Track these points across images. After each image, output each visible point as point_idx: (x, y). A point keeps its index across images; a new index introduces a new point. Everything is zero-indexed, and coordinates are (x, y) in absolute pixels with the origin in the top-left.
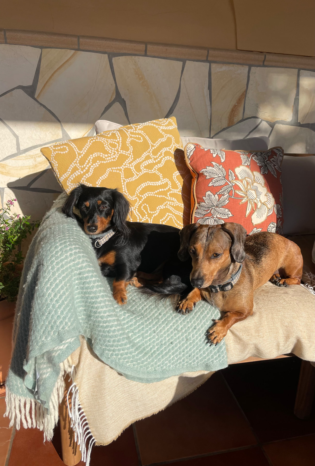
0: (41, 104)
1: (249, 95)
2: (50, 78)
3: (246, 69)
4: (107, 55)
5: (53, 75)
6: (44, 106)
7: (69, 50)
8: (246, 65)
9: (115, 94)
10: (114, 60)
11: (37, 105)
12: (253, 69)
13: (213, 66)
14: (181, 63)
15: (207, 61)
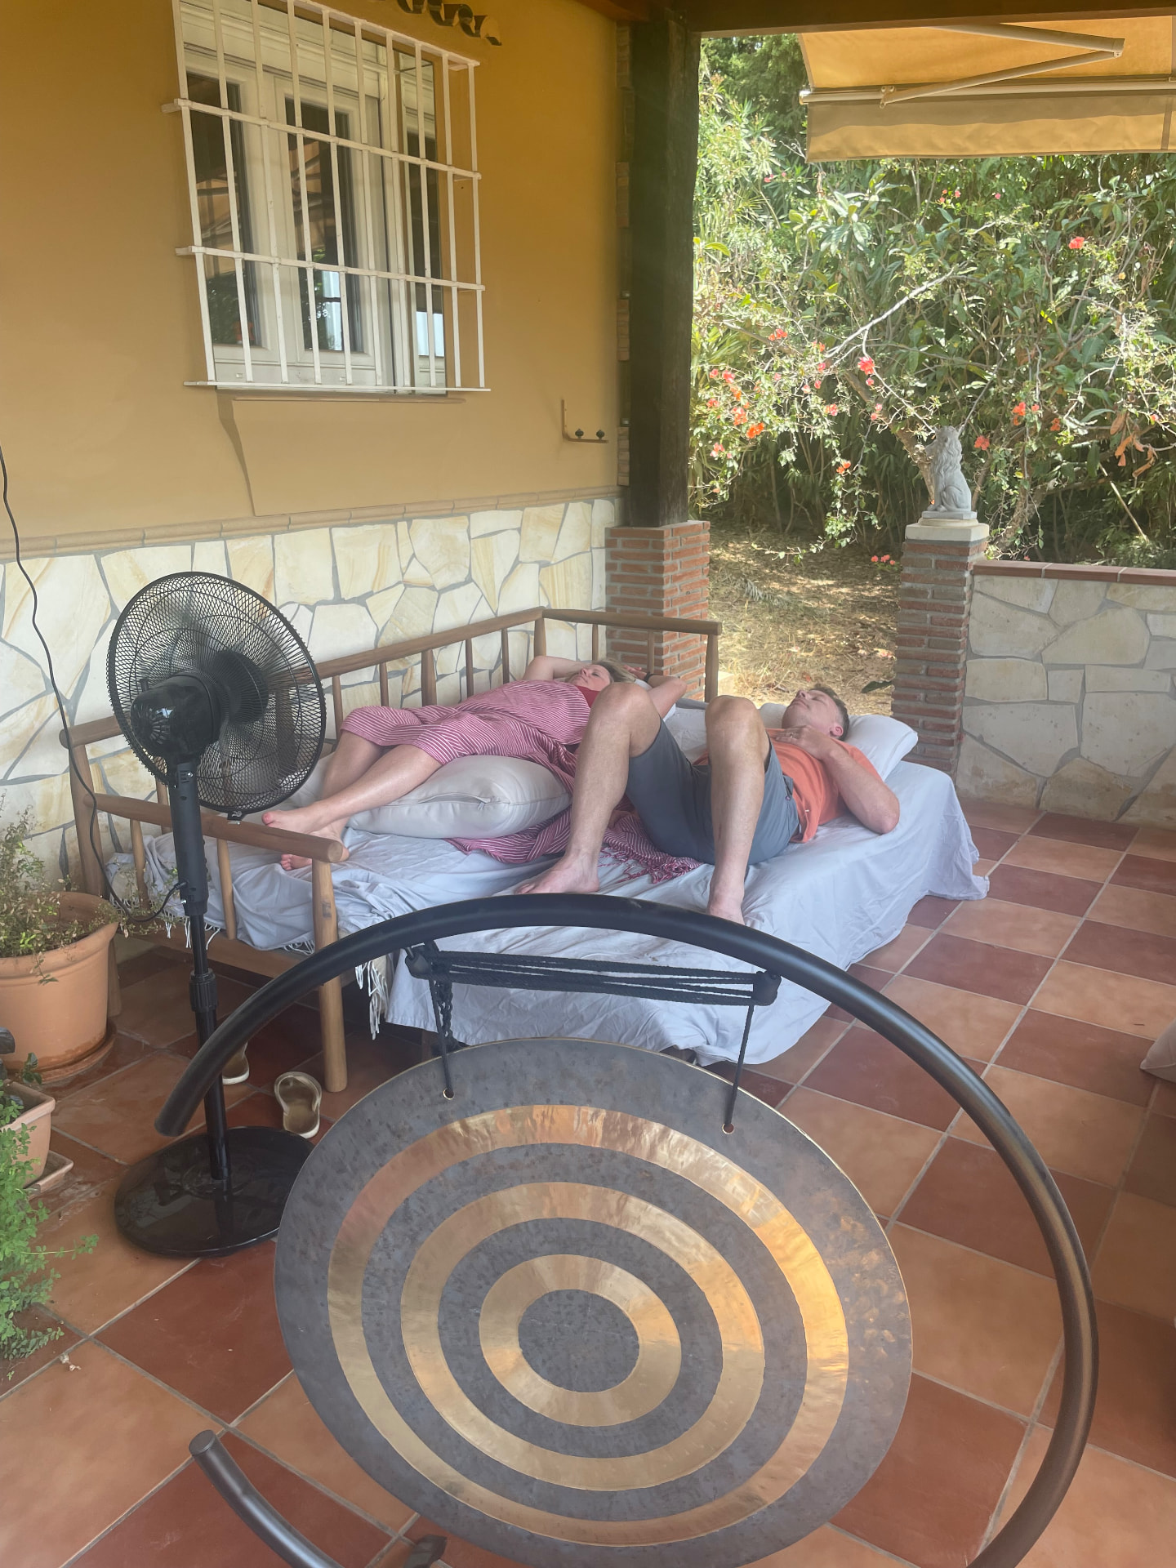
0: (12, 646)
1: (279, 573)
2: (21, 604)
3: (269, 538)
4: (93, 556)
5: (23, 600)
6: (16, 649)
7: (41, 559)
8: (267, 533)
9: (110, 609)
10: (103, 560)
11: (7, 648)
12: (276, 537)
13: (229, 542)
14: (189, 548)
15: (220, 538)
